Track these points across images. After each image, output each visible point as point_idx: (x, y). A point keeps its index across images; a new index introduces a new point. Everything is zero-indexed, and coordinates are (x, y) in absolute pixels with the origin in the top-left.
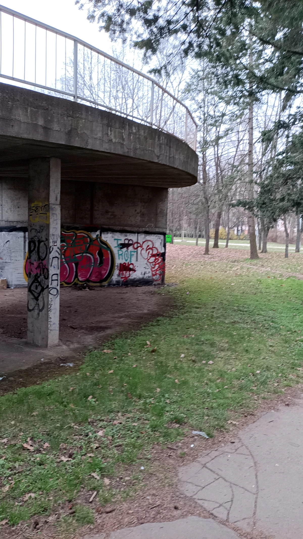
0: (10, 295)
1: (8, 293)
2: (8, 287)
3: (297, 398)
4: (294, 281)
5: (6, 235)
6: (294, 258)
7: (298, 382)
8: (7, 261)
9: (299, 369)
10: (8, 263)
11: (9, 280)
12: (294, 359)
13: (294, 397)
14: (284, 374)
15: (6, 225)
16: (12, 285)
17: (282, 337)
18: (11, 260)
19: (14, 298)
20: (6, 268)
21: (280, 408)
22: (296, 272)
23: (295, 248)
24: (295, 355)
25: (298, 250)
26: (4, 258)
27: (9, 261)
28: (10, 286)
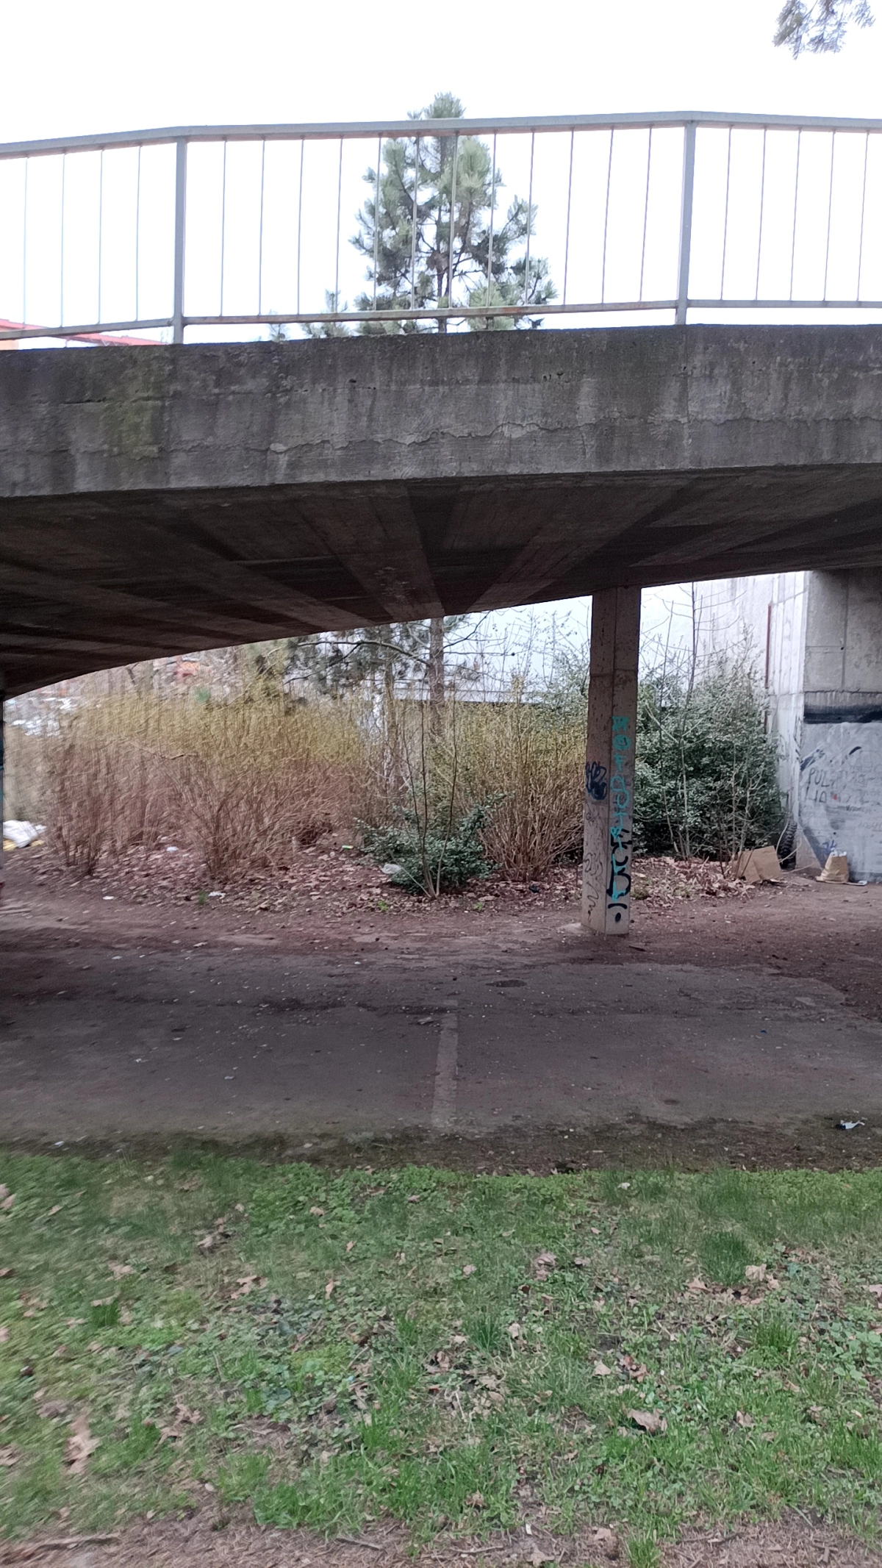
0: (858, 903)
1: (853, 894)
2: (852, 879)
5: (852, 732)
8: (851, 804)
10: (855, 809)
11: (857, 858)
15: (854, 704)
16: (862, 874)
18: (862, 802)
19: (872, 912)
20: (848, 823)
26: (844, 796)
27: (859, 805)
28: (857, 877)
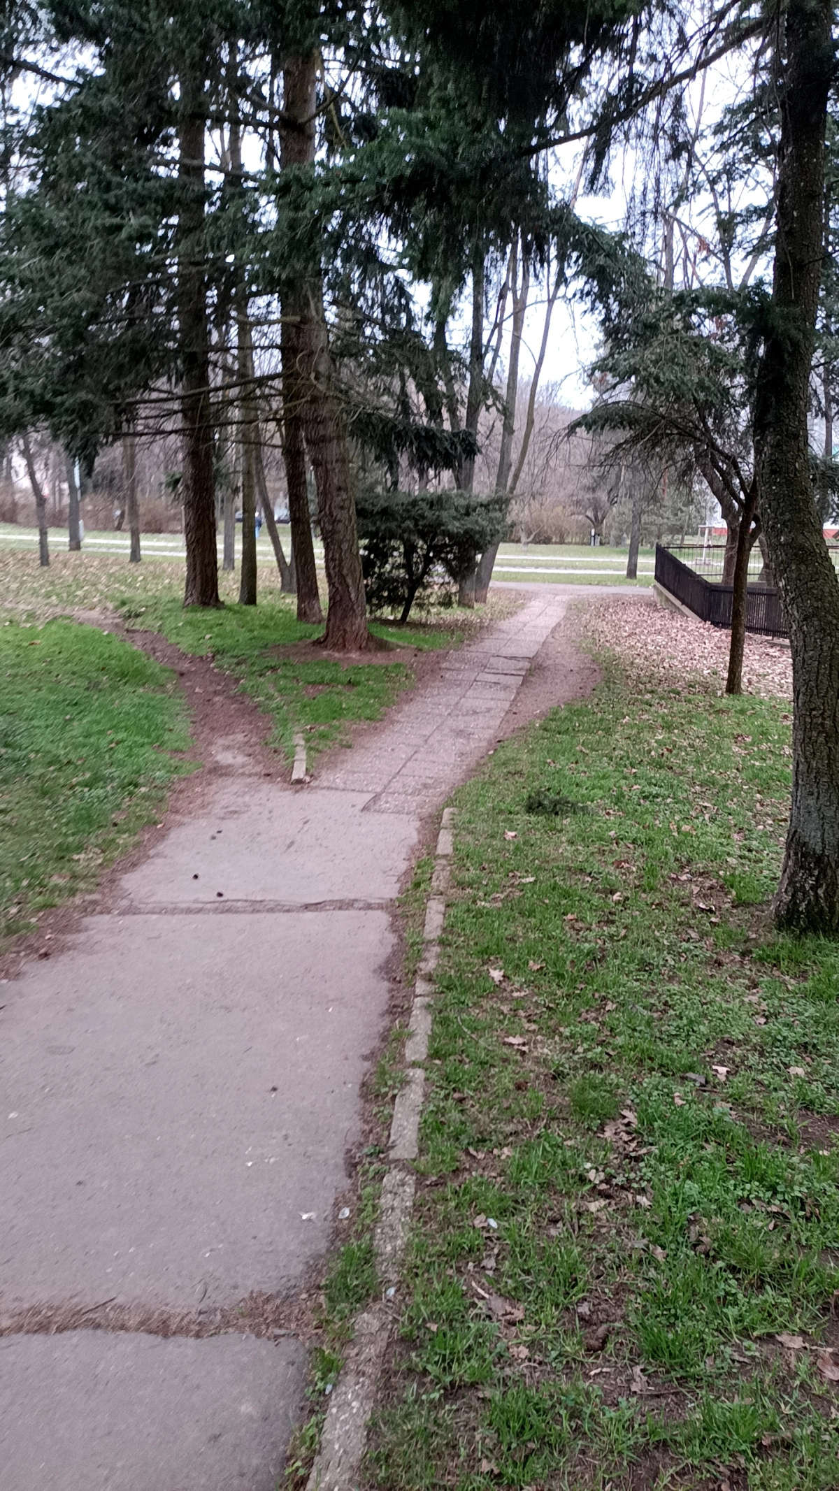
3: (70, 932)
4: (66, 628)
6: (65, 565)
7: (73, 892)
9: (76, 857)
12: (66, 835)
13: (65, 930)
14: (37, 877)
17: (32, 782)
21: (25, 968)
22: (72, 603)
23: (67, 539)
24: (67, 824)
25: (76, 544)
